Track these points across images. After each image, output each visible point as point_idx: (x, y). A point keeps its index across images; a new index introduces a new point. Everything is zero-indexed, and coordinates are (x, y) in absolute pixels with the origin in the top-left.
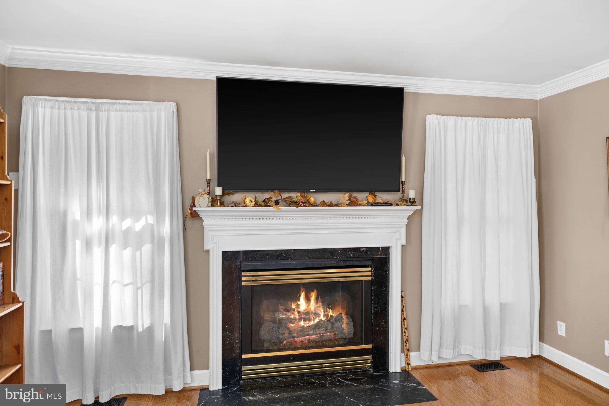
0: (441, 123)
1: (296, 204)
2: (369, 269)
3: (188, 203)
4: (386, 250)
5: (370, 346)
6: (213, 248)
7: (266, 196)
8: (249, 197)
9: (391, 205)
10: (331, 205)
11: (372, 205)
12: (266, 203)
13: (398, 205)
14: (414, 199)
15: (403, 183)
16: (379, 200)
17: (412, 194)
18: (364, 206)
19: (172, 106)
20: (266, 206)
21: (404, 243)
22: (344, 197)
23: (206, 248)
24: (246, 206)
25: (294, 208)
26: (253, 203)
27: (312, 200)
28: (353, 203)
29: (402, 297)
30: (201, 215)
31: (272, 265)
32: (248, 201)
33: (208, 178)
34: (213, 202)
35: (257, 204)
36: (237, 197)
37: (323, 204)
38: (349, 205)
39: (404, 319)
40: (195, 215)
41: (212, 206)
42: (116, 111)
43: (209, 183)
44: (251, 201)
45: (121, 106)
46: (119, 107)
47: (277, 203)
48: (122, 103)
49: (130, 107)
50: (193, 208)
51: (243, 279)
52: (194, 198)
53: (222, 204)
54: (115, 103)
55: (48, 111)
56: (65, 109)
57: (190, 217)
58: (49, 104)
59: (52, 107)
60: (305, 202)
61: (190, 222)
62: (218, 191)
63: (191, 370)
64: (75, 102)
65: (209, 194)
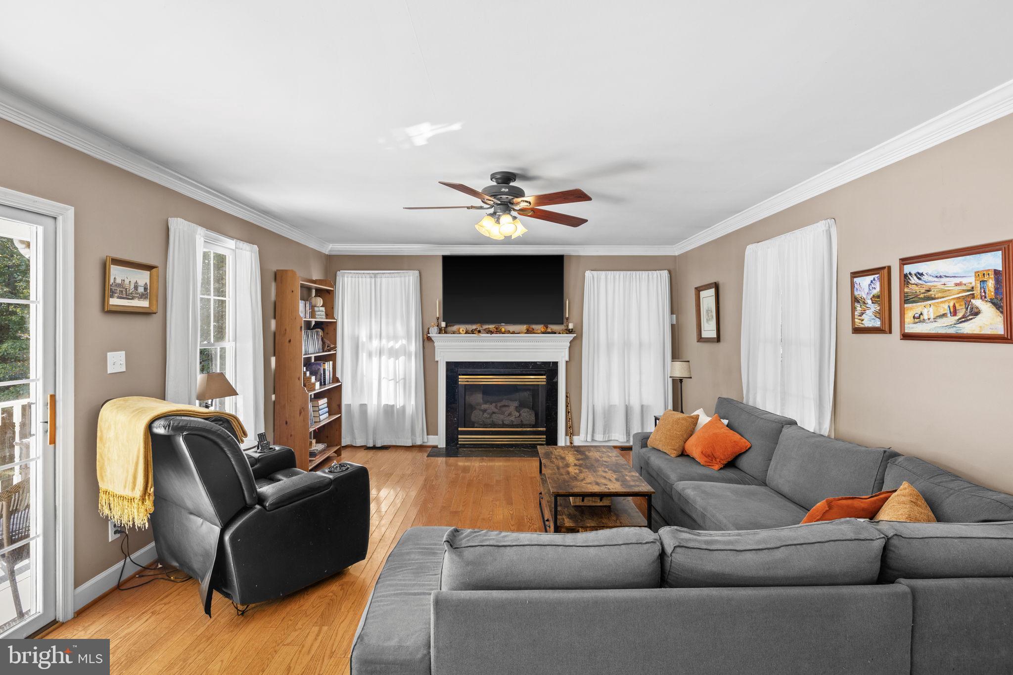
0: (595, 276)
1: (492, 333)
2: (545, 377)
3: (426, 330)
4: (555, 364)
5: (544, 429)
6: (441, 359)
7: (474, 327)
8: (463, 328)
9: (555, 333)
10: (514, 333)
11: (543, 333)
12: (473, 332)
13: (560, 333)
14: (572, 329)
15: (567, 319)
16: (549, 330)
17: (571, 326)
18: (538, 334)
19: (417, 272)
20: (473, 334)
21: (567, 359)
22: (524, 327)
23: (436, 359)
24: (460, 333)
25: (490, 335)
26: (464, 332)
27: (503, 330)
28: (528, 332)
29: (567, 396)
30: (433, 339)
31: (477, 372)
32: (461, 331)
33: (438, 316)
34: (440, 331)
35: (467, 332)
36: (455, 328)
37: (509, 332)
38: (526, 333)
39: (569, 412)
40: (429, 339)
41: (439, 333)
42: (385, 277)
43: (438, 319)
44: (463, 331)
45: (388, 275)
46: (387, 275)
47: (479, 332)
48: (389, 273)
49: (393, 275)
50: (429, 335)
51: (460, 380)
52: (429, 329)
53: (446, 332)
54: (385, 273)
55: (350, 279)
56: (358, 277)
57: (427, 340)
58: (350, 275)
59: (352, 277)
60: (498, 331)
61: (427, 343)
62: (443, 324)
63: (427, 435)
64: (364, 273)
65: (438, 326)
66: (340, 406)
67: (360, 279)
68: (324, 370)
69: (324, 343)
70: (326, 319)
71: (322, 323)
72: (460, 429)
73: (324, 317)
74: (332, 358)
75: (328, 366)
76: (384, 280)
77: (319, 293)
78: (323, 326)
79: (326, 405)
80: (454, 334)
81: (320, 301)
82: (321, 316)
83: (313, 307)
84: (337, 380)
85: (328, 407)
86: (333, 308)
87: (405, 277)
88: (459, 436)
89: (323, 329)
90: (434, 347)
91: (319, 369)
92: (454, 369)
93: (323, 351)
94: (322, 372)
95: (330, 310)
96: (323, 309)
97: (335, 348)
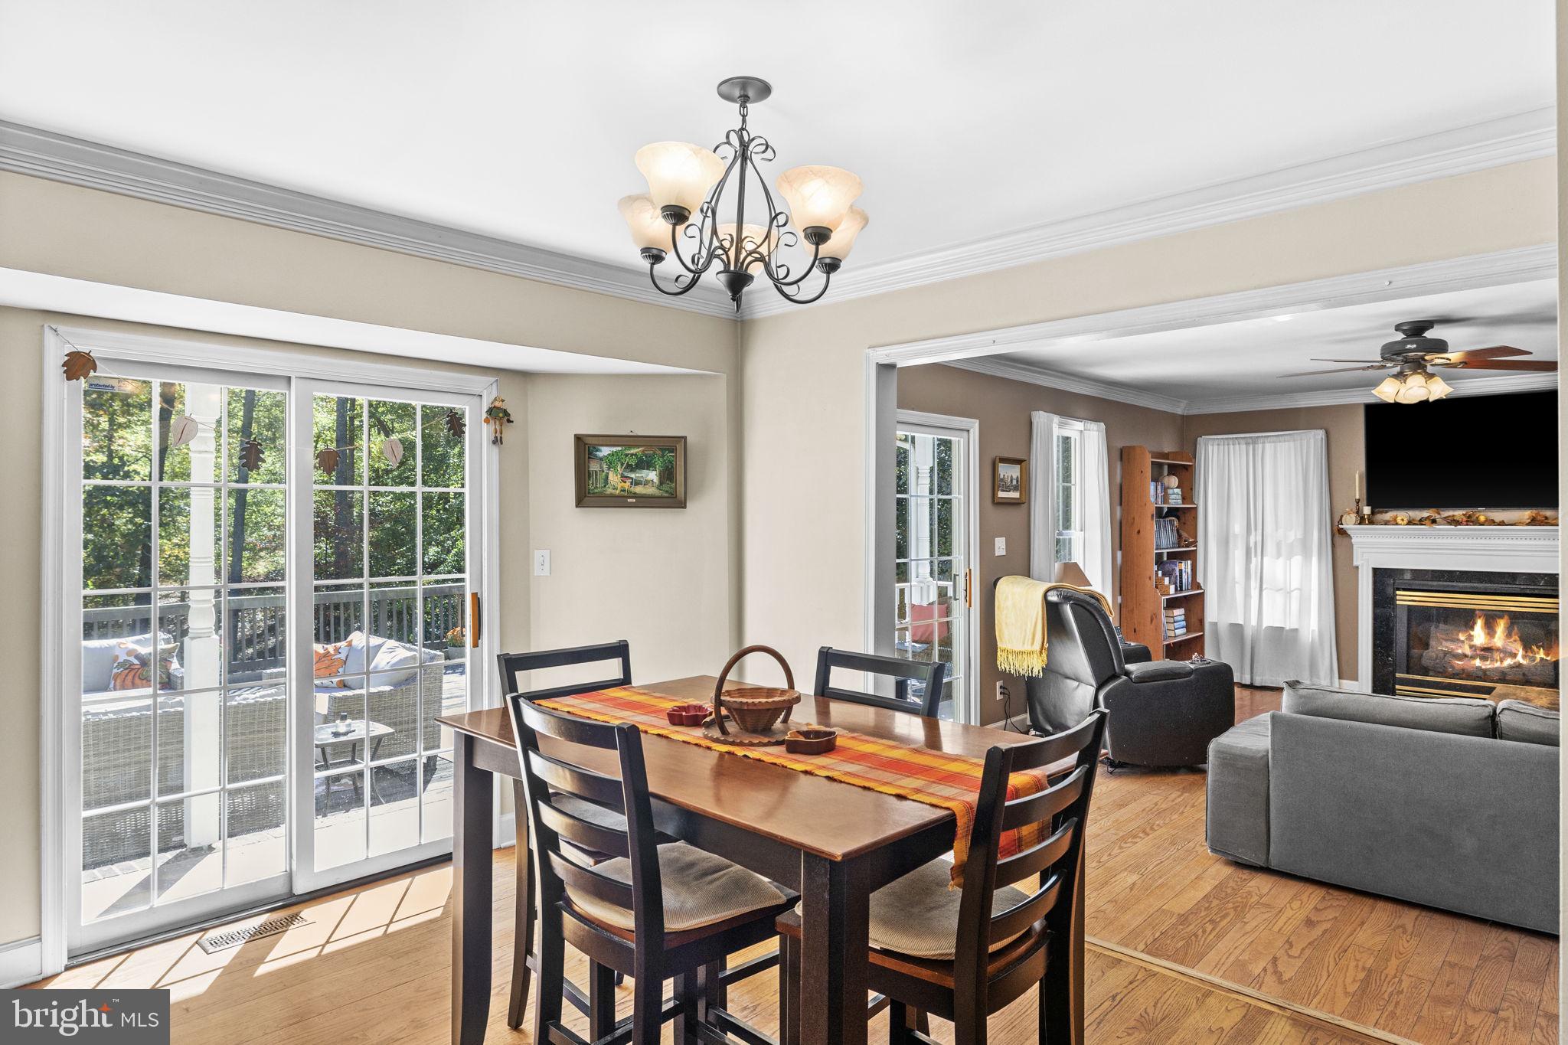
1: (1458, 523)
3: (1337, 519)
6: (1363, 564)
7: (1425, 514)
8: (1402, 515)
10: (1502, 524)
12: (1421, 522)
19: (1321, 433)
20: (1422, 524)
22: (1524, 514)
23: (1355, 564)
24: (1397, 524)
25: (1453, 527)
26: (1406, 522)
27: (1482, 517)
28: (1536, 521)
30: (1349, 532)
32: (1399, 520)
33: (1357, 497)
34: (1361, 521)
35: (1410, 523)
36: (1389, 515)
37: (1491, 522)
38: (1529, 525)
40: (1343, 533)
41: (1360, 524)
42: (1270, 442)
43: (1358, 501)
44: (1403, 520)
45: (1275, 438)
46: (1272, 439)
47: (1434, 521)
48: (1276, 436)
49: (1282, 439)
50: (1341, 526)
51: (1398, 597)
52: (1342, 517)
53: (1371, 522)
54: (1268, 436)
55: (1216, 447)
56: (1228, 445)
57: (1339, 533)
58: (1216, 442)
59: (1218, 445)
60: (1470, 520)
61: (1338, 538)
62: (1367, 510)
63: (1340, 678)
64: (1236, 438)
65: (1357, 513)
66: (1201, 622)
67: (1231, 447)
68: (1181, 570)
69: (1180, 536)
70: (1183, 503)
71: (1177, 509)
72: (1398, 675)
73: (1180, 501)
74: (1191, 556)
75: (1186, 566)
76: (1268, 446)
77: (1174, 470)
78: (1179, 514)
79: (1183, 617)
80: (1386, 524)
81: (1174, 481)
82: (1175, 499)
83: (1165, 489)
84: (1199, 587)
85: (1186, 620)
86: (1192, 489)
87: (1301, 440)
88: (1397, 687)
89: (1178, 518)
90: (1352, 545)
91: (1173, 570)
92: (1385, 580)
93: (1179, 547)
94: (1178, 574)
95: (1188, 492)
96: (1178, 491)
97: (1195, 543)
